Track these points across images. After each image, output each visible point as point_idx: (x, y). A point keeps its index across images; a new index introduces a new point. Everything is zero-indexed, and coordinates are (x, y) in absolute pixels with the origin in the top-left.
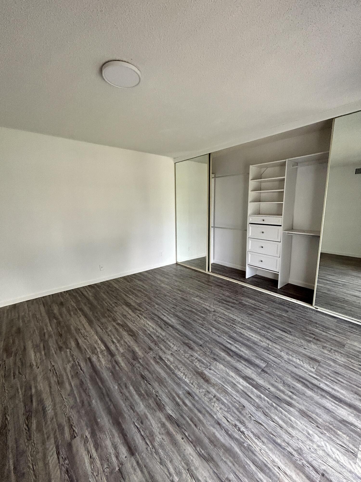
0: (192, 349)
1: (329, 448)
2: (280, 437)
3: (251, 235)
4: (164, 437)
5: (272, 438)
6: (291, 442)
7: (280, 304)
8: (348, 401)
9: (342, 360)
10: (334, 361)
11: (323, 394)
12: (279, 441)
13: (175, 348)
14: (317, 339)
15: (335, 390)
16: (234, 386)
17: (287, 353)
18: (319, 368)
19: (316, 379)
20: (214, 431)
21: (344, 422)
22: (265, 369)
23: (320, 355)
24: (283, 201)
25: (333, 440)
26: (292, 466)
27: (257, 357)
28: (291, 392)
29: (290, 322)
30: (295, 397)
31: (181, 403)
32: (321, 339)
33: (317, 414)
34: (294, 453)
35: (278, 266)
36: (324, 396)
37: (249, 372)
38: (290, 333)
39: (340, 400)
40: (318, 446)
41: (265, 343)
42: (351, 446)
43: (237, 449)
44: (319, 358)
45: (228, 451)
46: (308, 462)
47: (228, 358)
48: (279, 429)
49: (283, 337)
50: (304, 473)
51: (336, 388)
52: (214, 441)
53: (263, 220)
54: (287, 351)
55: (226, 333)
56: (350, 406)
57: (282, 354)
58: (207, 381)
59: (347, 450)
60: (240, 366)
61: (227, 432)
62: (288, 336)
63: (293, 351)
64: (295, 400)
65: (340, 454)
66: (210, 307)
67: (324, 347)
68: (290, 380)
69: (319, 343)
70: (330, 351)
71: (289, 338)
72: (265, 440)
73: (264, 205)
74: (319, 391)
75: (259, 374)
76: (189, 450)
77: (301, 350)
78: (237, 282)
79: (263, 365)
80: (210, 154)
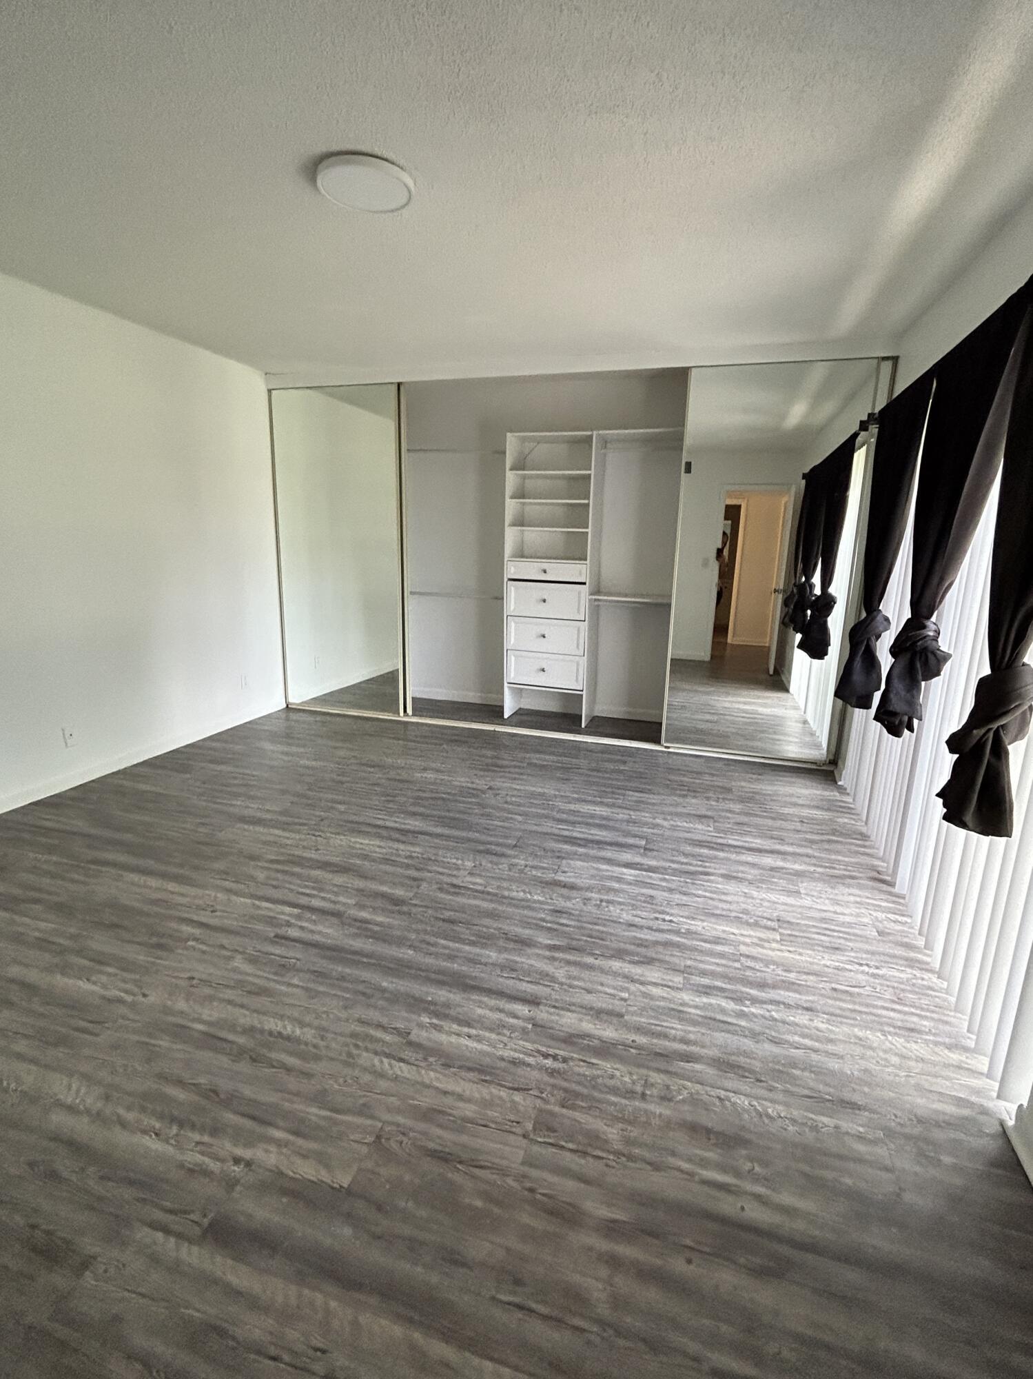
0: (503, 855)
1: (773, 897)
2: (717, 908)
3: (515, 609)
4: (566, 969)
5: (709, 913)
6: (731, 908)
7: (602, 752)
8: (768, 848)
9: (737, 807)
10: (730, 811)
11: (738, 850)
12: (718, 912)
13: (469, 864)
14: (693, 791)
15: (747, 842)
16: (619, 880)
17: (665, 819)
18: (717, 824)
19: (721, 837)
20: (634, 934)
21: (772, 869)
22: (648, 847)
23: (708, 810)
24: (587, 527)
25: (772, 889)
26: (745, 927)
27: (625, 836)
28: (700, 861)
29: (640, 776)
30: (707, 864)
31: (555, 926)
32: (699, 790)
33: (742, 872)
34: (741, 915)
35: (580, 678)
36: (740, 853)
37: (627, 856)
38: (650, 792)
39: (759, 851)
40: (761, 900)
41: (622, 815)
42: (791, 886)
43: (676, 939)
44: (709, 813)
45: (667, 944)
46: (759, 917)
47: (581, 850)
48: (710, 902)
49: (643, 799)
50: (761, 927)
51: (748, 839)
52: (642, 944)
53: (545, 572)
54: (663, 816)
55: (547, 817)
56: (772, 852)
57: (658, 821)
58: (572, 887)
59: (788, 891)
60: (608, 854)
61: (650, 928)
62: (651, 796)
63: (671, 814)
64: (710, 867)
65: (785, 898)
66: (473, 783)
67: (708, 799)
68: (689, 849)
69: (698, 795)
70: (718, 802)
71: (654, 799)
72: (703, 918)
73: (534, 535)
74: (732, 849)
75: (644, 855)
76: (616, 965)
77: (680, 810)
78: (492, 729)
79: (643, 843)
80: (399, 385)
